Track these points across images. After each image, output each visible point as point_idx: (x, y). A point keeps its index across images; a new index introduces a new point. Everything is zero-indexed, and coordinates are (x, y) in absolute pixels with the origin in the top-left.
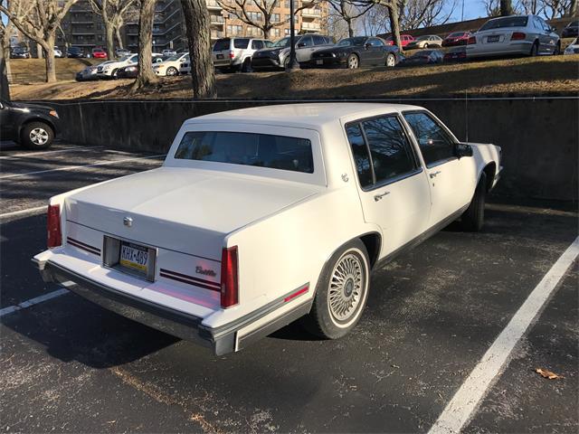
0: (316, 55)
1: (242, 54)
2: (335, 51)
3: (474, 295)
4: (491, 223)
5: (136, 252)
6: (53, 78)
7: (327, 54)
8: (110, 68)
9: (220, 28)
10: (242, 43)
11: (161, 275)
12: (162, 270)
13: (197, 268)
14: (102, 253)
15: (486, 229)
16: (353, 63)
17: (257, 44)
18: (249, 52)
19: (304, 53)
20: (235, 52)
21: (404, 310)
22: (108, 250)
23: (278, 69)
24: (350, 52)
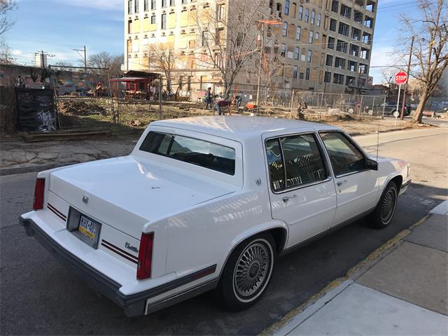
5: (90, 223)
11: (102, 244)
12: (103, 241)
13: (127, 243)
14: (67, 219)
22: (71, 218)
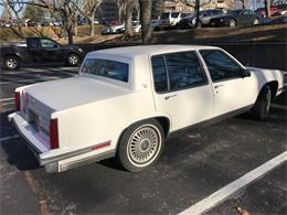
0: (211, 20)
1: (174, 21)
2: (222, 18)
3: (232, 158)
4: (274, 117)
6: (93, 34)
7: (218, 19)
8: (115, 29)
9: (174, 8)
10: (175, 15)
15: (266, 120)
16: (232, 24)
17: (183, 15)
18: (178, 19)
19: (206, 19)
20: (171, 19)
21: (185, 161)
23: (191, 28)
24: (231, 18)
